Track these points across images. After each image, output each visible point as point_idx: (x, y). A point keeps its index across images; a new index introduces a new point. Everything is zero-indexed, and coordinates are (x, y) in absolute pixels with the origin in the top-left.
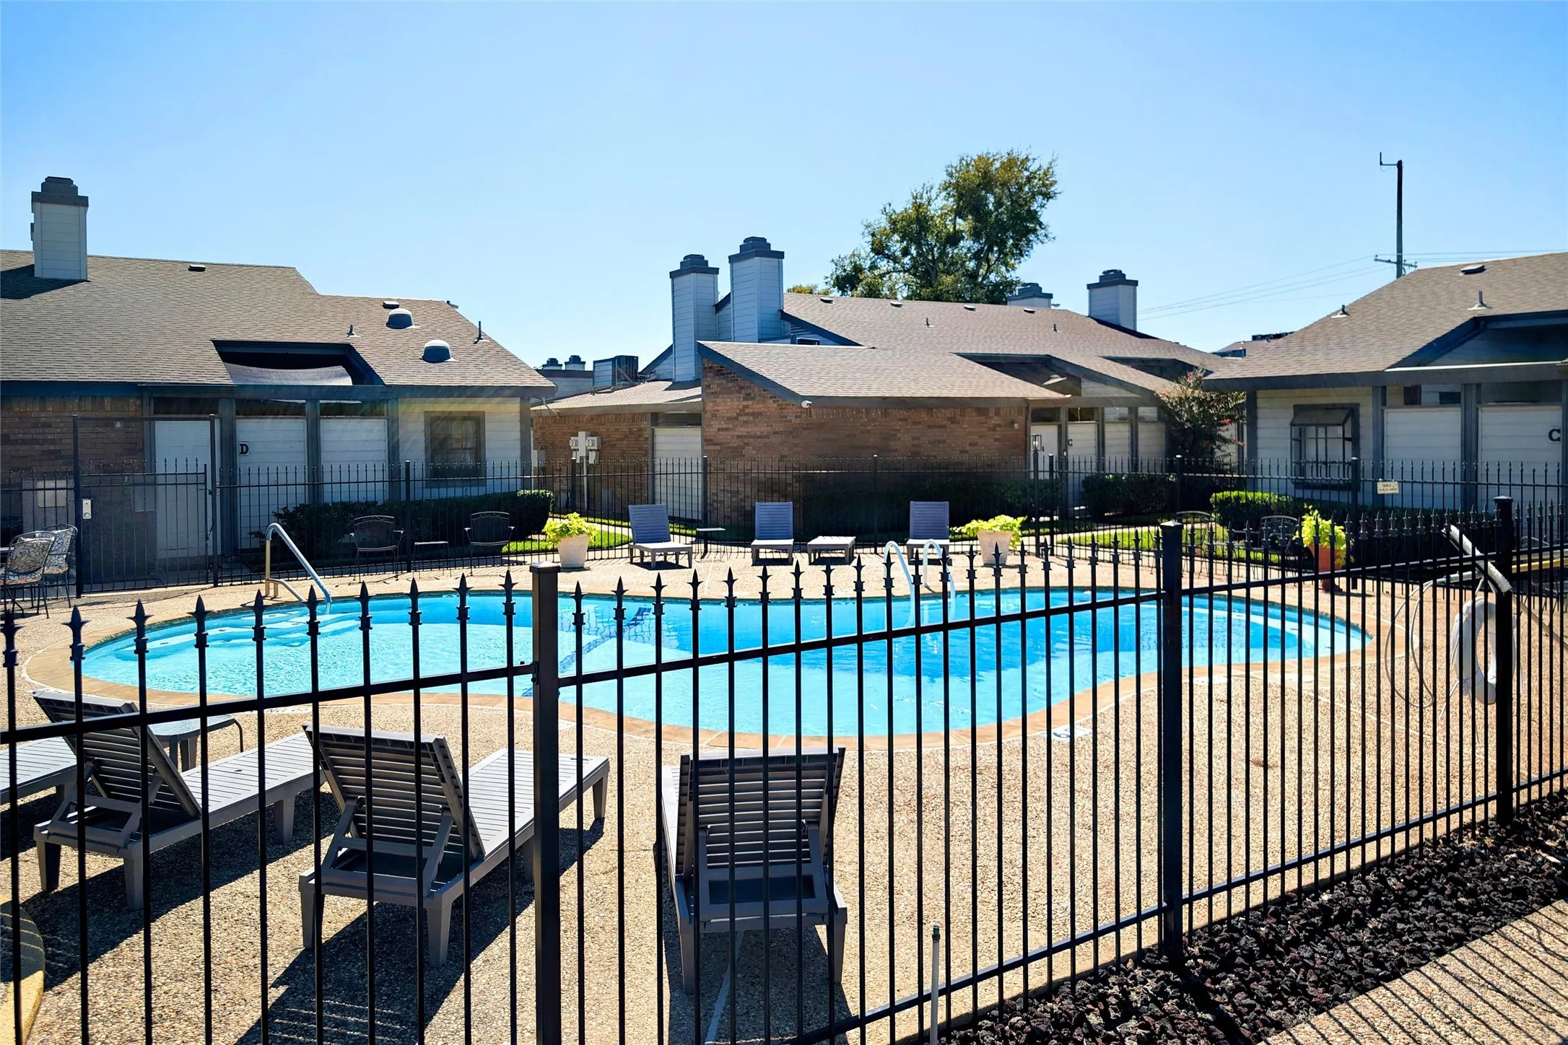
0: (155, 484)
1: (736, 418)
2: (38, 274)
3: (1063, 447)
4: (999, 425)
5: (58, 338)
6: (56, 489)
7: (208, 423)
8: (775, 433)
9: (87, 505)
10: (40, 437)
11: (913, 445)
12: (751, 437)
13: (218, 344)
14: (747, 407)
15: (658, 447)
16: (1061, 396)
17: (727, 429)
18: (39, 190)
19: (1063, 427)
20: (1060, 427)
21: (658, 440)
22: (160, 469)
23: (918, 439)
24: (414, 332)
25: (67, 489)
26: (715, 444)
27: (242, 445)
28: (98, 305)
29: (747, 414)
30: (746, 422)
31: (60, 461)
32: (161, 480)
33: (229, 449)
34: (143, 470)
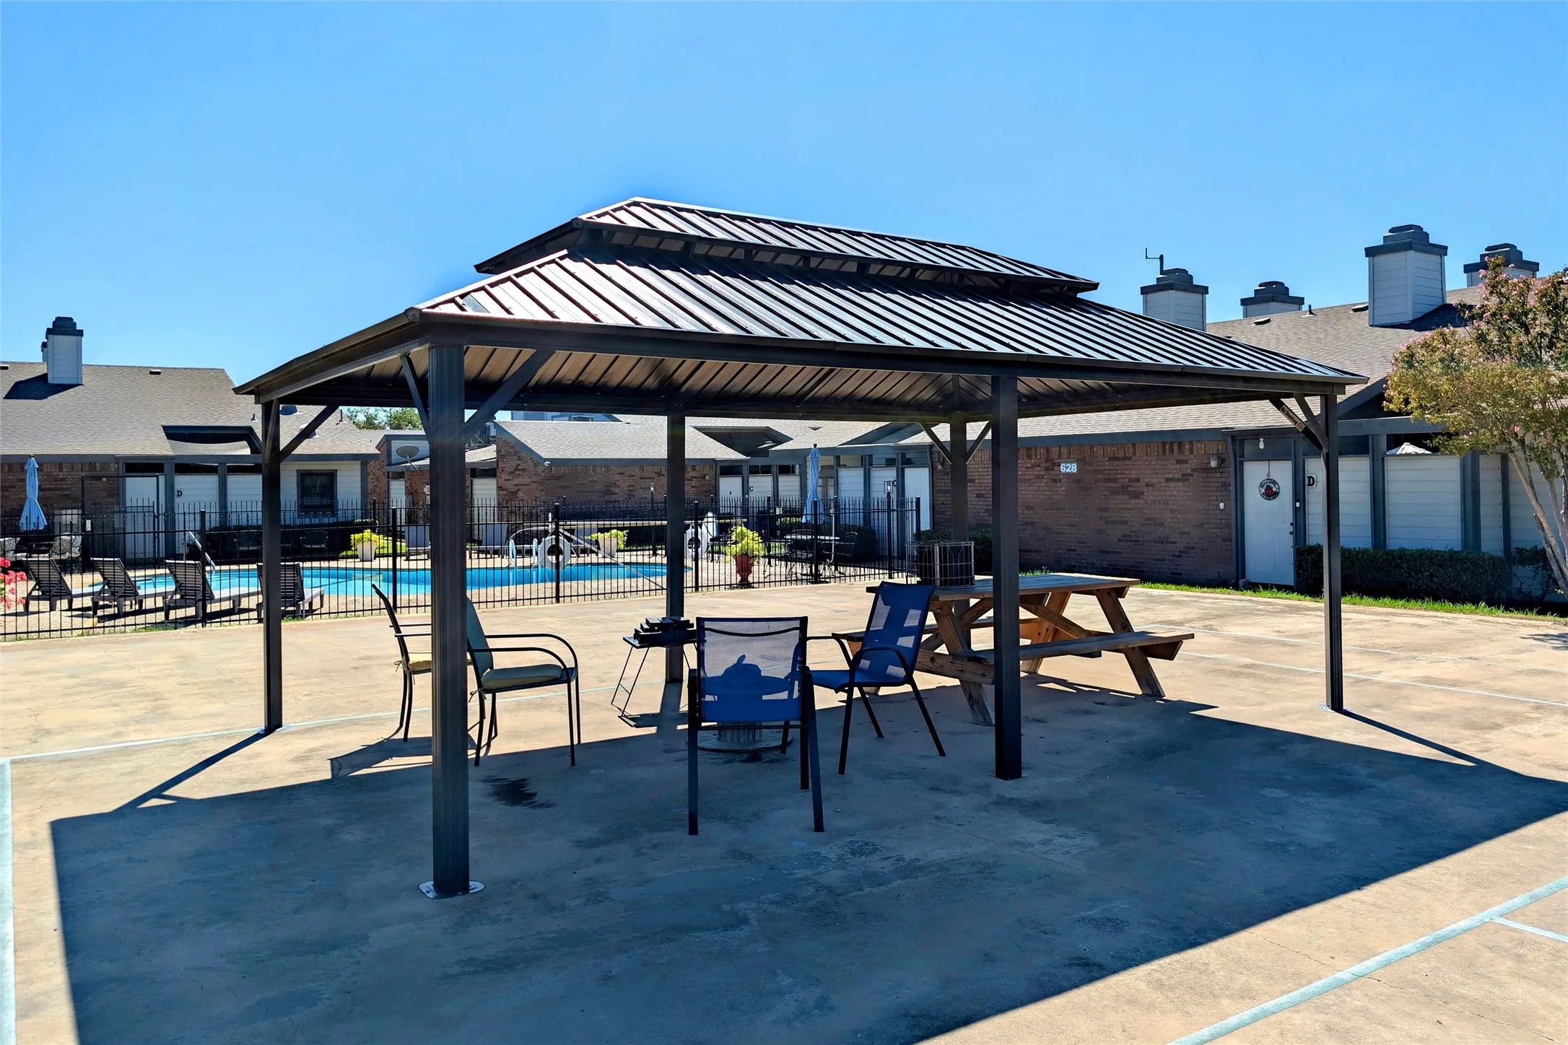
0: (126, 512)
1: (514, 473)
2: (50, 380)
3: (746, 492)
4: (695, 477)
5: (67, 426)
6: (72, 514)
7: (155, 478)
8: (533, 482)
9: (88, 523)
10: (59, 486)
11: (629, 490)
12: (521, 485)
13: (165, 428)
14: (519, 465)
15: (474, 492)
16: (744, 457)
17: (509, 480)
18: (51, 327)
19: (746, 480)
20: (743, 478)
21: (475, 487)
22: (128, 504)
23: (633, 486)
24: (297, 417)
25: (78, 514)
26: (503, 490)
27: (178, 491)
28: (90, 402)
29: (519, 470)
30: (519, 475)
31: (70, 501)
32: (128, 510)
33: (171, 492)
34: (119, 504)
